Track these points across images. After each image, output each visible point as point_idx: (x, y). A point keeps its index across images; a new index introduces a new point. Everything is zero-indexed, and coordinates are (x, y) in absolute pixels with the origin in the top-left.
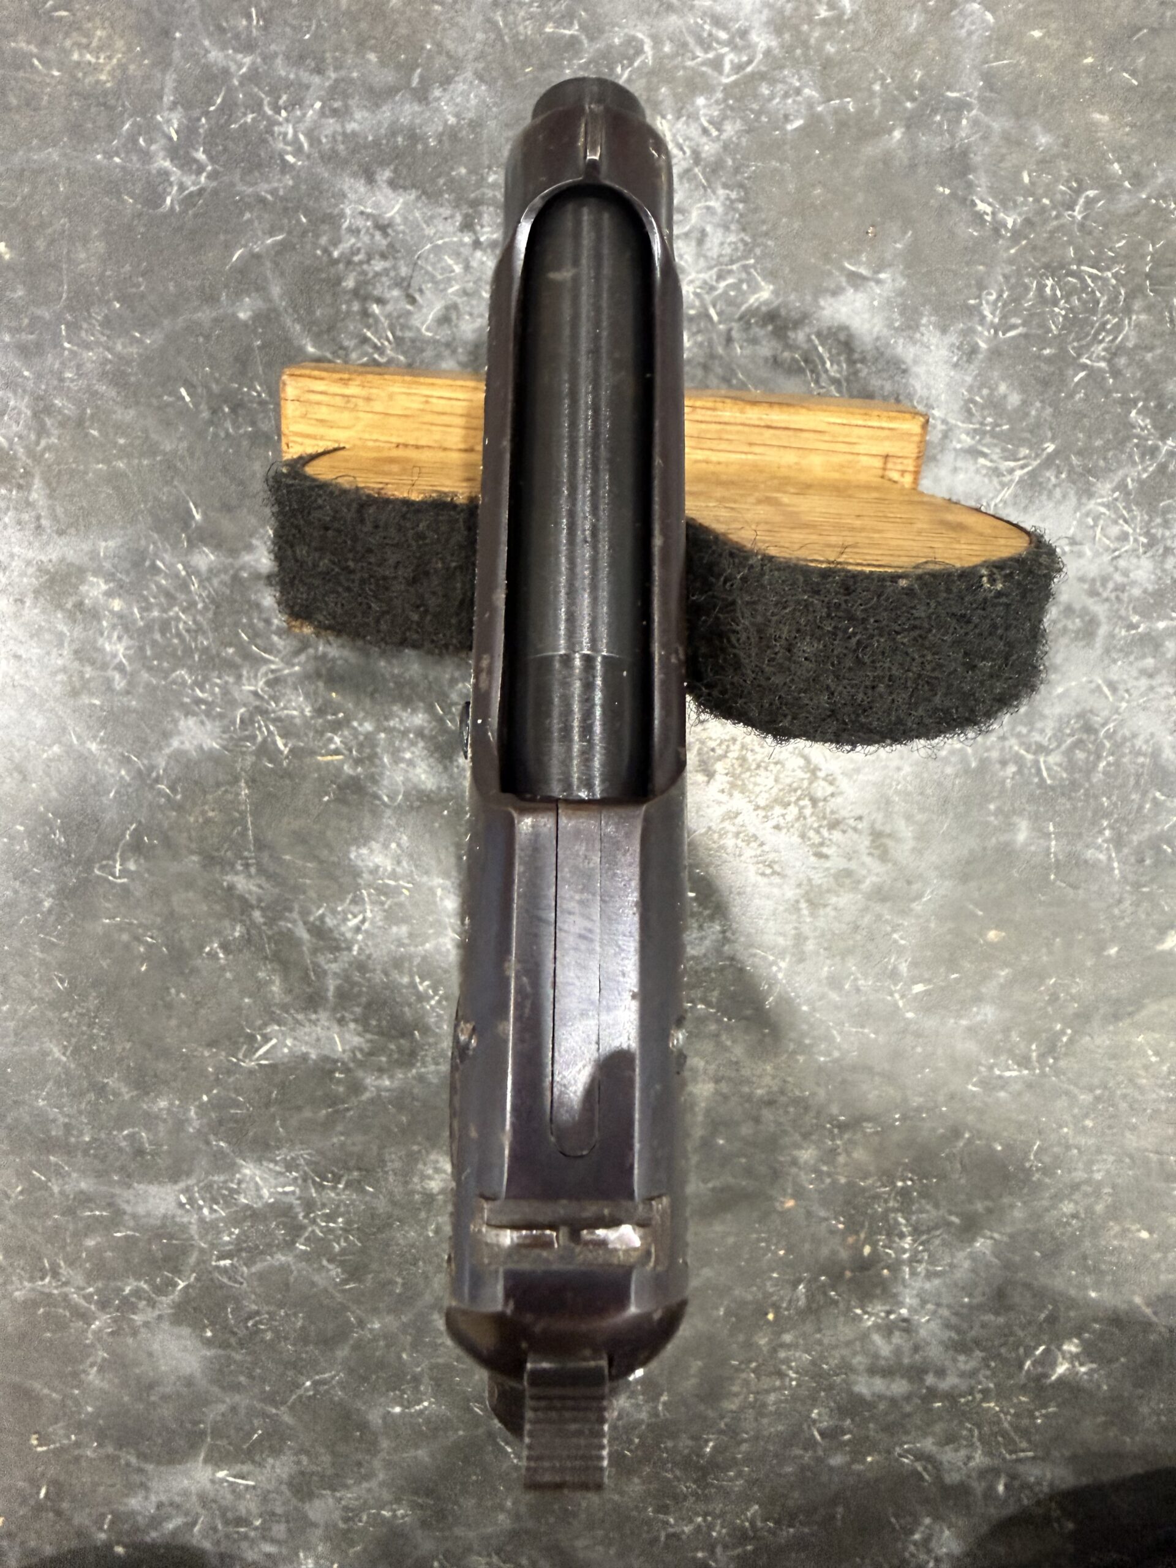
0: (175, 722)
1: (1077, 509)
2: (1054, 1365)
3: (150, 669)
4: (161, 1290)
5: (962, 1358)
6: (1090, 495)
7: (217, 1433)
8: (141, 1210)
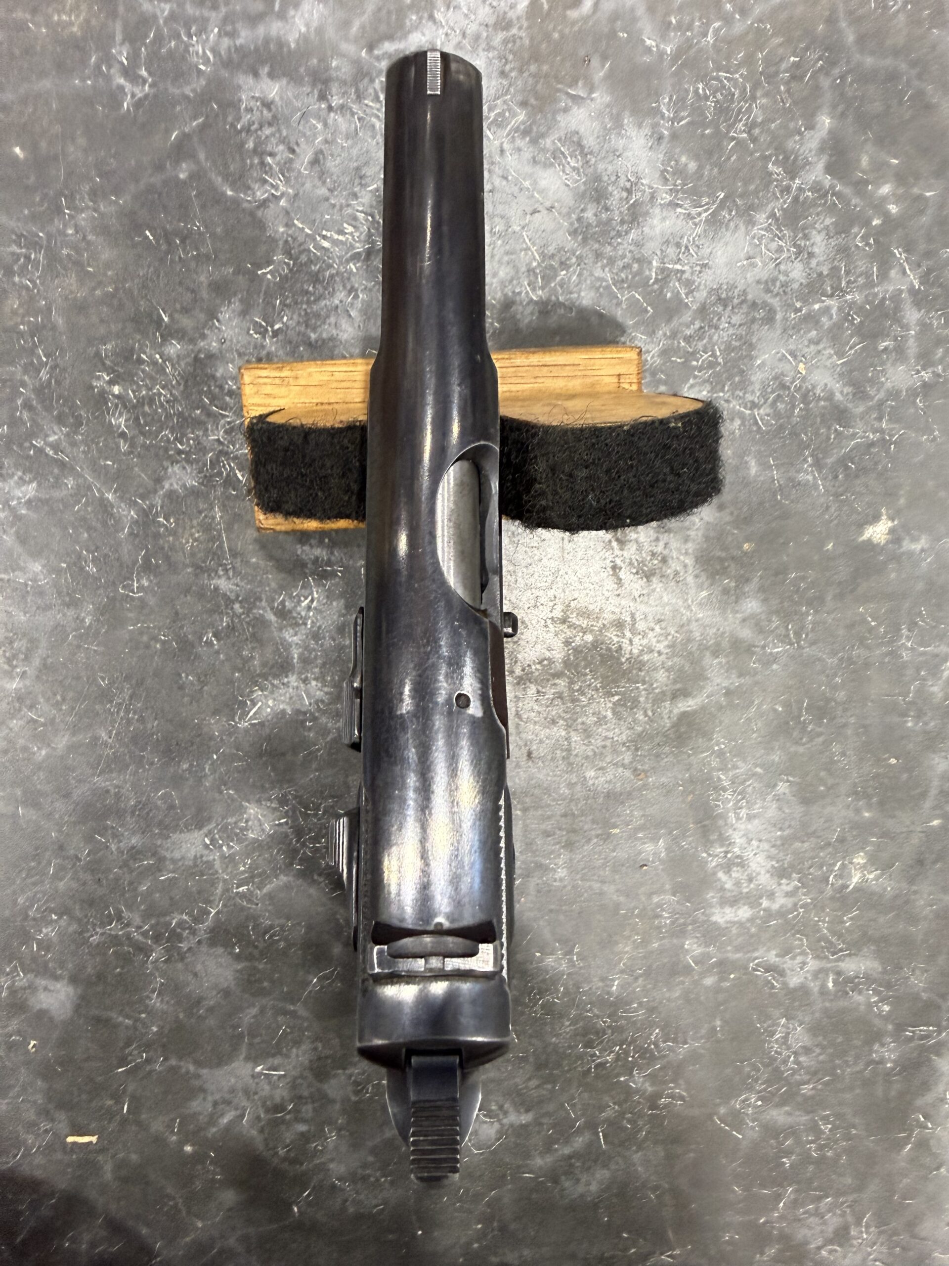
0: (166, 469)
1: (747, 233)
2: (850, 876)
3: (143, 434)
4: (197, 920)
5: (784, 881)
6: (754, 224)
7: (252, 1034)
8: (177, 855)
